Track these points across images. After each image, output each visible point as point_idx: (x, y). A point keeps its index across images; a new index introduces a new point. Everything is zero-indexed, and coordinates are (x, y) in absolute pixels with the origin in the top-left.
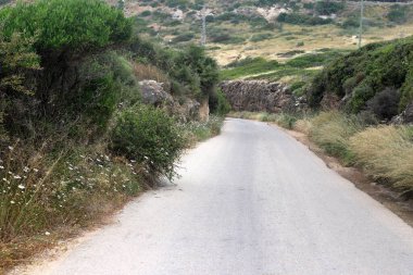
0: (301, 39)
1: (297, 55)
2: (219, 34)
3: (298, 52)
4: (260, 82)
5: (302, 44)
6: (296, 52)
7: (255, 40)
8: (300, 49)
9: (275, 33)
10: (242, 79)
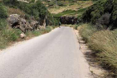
0: (82, 4)
1: (81, 9)
2: (60, 4)
3: (81, 8)
4: (70, 16)
5: (82, 6)
6: (80, 8)
7: (70, 5)
8: (82, 7)
9: (75, 3)
10: (65, 15)
